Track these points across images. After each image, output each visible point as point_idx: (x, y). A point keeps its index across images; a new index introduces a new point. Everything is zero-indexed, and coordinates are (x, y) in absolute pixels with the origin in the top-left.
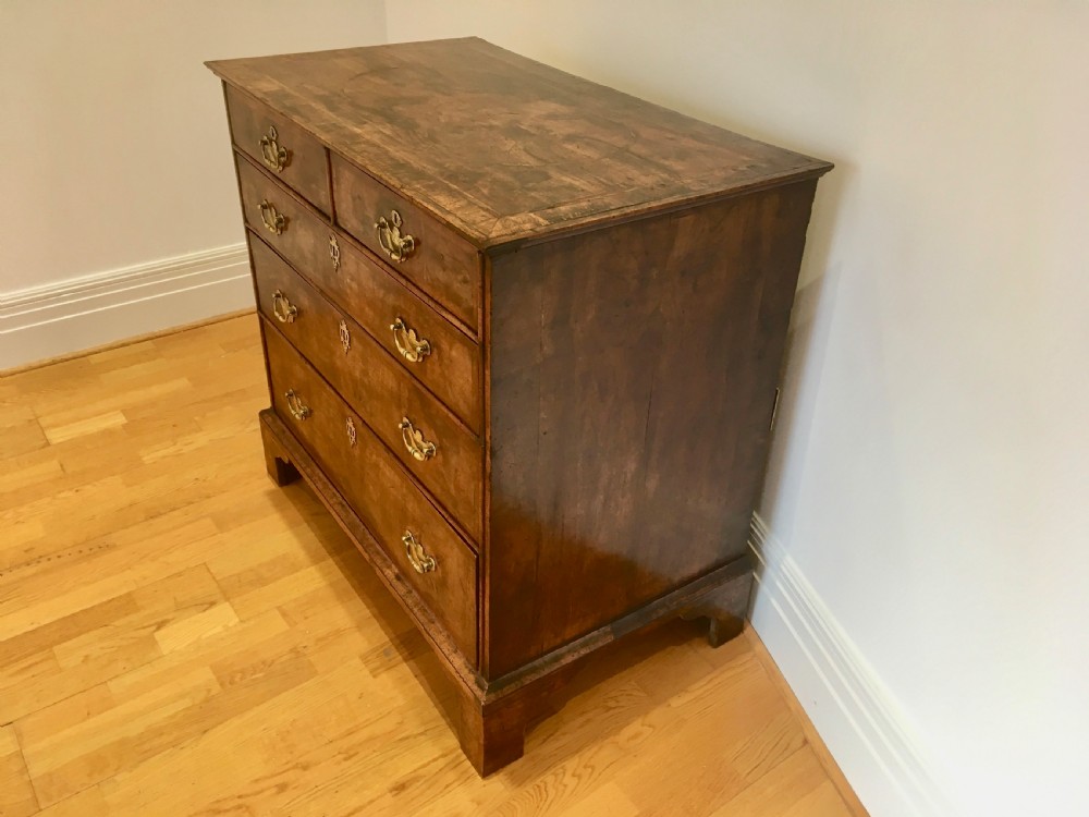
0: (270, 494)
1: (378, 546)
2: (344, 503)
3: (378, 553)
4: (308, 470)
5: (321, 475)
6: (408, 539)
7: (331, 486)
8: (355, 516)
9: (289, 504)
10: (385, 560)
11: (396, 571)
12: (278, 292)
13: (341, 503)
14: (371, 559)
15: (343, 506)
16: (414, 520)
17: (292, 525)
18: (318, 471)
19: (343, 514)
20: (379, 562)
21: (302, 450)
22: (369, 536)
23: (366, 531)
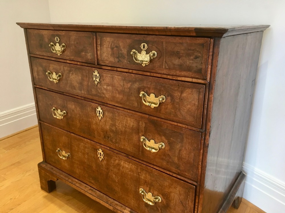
0: (45, 197)
1: (116, 202)
2: (92, 189)
3: (117, 205)
4: (70, 180)
5: (77, 180)
6: (142, 192)
7: (83, 184)
8: (100, 193)
9: (56, 199)
10: (122, 207)
11: (129, 210)
12: (54, 108)
13: (90, 189)
14: (115, 208)
15: (92, 190)
16: (146, 182)
17: (60, 207)
18: (74, 179)
19: (93, 193)
20: (119, 208)
21: (64, 173)
22: (110, 199)
23: (107, 197)
